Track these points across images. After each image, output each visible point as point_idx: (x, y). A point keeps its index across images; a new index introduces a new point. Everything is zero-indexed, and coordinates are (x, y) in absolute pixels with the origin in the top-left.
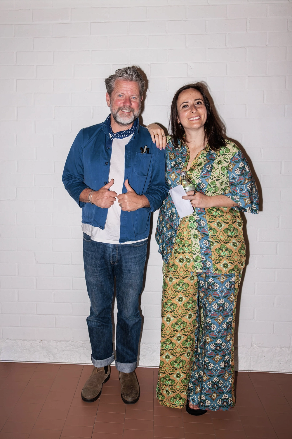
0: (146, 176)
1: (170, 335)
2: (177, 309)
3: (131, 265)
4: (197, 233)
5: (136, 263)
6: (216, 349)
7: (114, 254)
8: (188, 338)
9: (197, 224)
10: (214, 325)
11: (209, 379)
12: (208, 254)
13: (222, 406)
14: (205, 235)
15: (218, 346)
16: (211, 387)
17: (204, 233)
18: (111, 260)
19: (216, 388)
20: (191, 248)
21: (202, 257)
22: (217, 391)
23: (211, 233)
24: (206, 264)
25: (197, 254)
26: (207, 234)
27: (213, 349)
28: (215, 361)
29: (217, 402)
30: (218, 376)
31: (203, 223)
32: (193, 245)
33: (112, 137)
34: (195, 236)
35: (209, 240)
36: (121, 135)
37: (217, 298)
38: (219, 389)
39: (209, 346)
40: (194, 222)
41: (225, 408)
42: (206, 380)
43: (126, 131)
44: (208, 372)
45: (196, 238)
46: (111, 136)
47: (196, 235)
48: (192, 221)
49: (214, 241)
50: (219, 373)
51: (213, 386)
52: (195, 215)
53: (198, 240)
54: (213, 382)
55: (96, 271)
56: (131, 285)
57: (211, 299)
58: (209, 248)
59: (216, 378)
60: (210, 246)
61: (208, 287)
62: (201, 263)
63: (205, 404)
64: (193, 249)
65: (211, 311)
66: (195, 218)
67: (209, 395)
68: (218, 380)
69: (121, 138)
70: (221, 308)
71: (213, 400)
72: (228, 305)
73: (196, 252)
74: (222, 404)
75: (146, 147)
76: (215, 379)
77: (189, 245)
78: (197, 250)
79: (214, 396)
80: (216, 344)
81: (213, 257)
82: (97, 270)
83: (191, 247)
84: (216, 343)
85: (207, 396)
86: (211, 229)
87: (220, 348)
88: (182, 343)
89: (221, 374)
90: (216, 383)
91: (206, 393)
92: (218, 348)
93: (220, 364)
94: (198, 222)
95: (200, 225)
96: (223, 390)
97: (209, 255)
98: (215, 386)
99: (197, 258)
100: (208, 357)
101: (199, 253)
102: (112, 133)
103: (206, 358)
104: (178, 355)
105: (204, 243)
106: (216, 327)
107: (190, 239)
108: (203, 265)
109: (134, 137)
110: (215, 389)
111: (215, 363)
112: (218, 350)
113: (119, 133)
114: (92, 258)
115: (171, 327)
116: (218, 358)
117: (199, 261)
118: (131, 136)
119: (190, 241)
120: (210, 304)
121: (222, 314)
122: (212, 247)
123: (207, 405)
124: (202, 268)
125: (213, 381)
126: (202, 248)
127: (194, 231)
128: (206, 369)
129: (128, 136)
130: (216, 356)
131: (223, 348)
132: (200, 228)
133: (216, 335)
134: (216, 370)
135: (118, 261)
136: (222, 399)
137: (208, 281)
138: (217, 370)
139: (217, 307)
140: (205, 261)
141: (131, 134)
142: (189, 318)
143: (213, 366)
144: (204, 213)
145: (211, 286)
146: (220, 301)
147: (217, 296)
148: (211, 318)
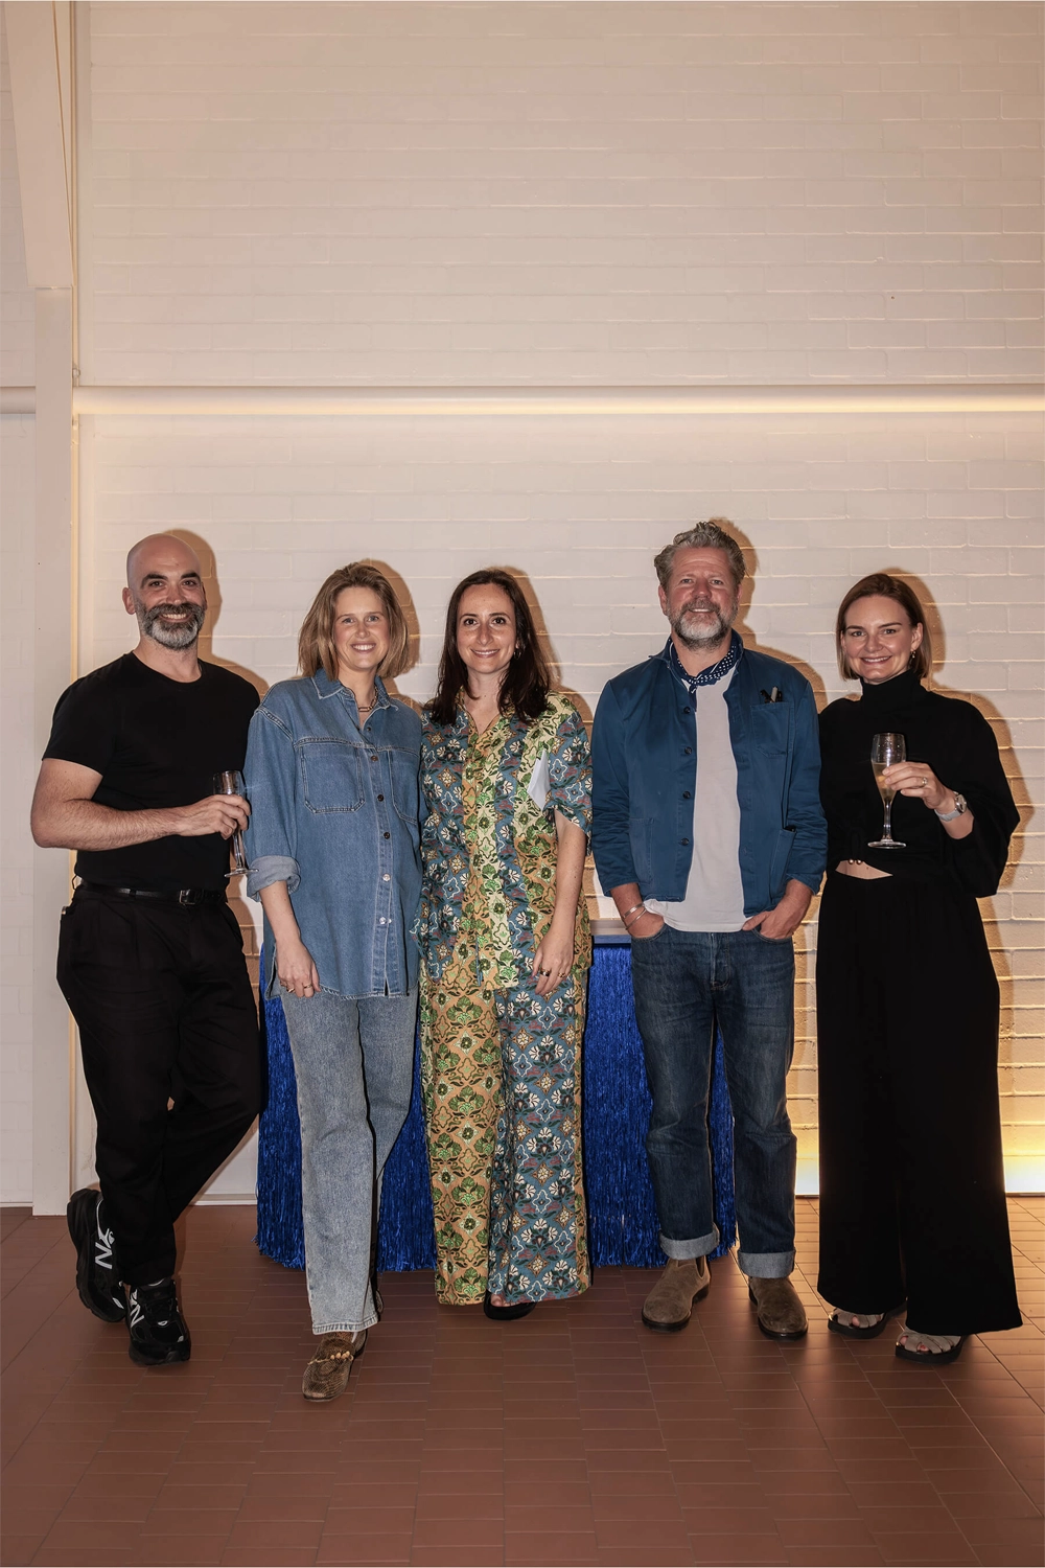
0: (783, 753)
1: (447, 1127)
2: (460, 1064)
3: (763, 989)
4: (503, 901)
5: (775, 984)
6: (539, 1151)
7: (721, 963)
8: (487, 1135)
9: (502, 881)
10: (535, 1096)
11: (525, 1225)
12: (527, 942)
13: (555, 1289)
14: (521, 902)
15: (545, 1145)
16: (531, 1244)
17: (517, 899)
18: (713, 978)
19: (543, 1245)
20: (491, 937)
21: (516, 953)
22: (543, 1252)
23: (531, 895)
24: (525, 965)
25: (504, 948)
26: (523, 898)
27: (534, 1150)
28: (538, 1179)
29: (544, 1279)
30: (546, 1216)
31: (515, 877)
32: (495, 929)
34: (499, 909)
35: (528, 910)
37: (538, 1034)
38: (548, 1249)
39: (525, 1145)
40: (495, 877)
41: (562, 1292)
42: (519, 1226)
43: (720, 664)
44: (525, 1206)
45: (502, 912)
47: (500, 905)
48: (491, 877)
49: (538, 912)
50: (548, 1208)
51: (534, 1241)
52: (496, 861)
53: (505, 915)
54: (534, 1231)
55: (672, 1010)
56: (767, 1040)
58: (527, 929)
59: (541, 1220)
60: (530, 923)
62: (513, 966)
63: (517, 1288)
64: (494, 938)
66: (497, 869)
67: (526, 1263)
68: (545, 1226)
69: (713, 682)
71: (534, 1276)
72: (562, 1051)
73: (500, 944)
74: (554, 1283)
75: (775, 690)
76: (540, 1224)
77: (486, 930)
78: (504, 940)
79: (538, 1265)
80: (539, 1140)
82: (675, 1007)
83: (490, 933)
84: (540, 1136)
85: (522, 1266)
86: (531, 886)
87: (549, 1149)
88: (475, 1146)
89: (551, 1210)
90: (541, 1233)
91: (520, 1259)
92: (544, 1149)
93: (550, 1188)
94: (504, 875)
95: (509, 882)
96: (556, 1252)
97: (528, 946)
98: (540, 1240)
99: (504, 956)
100: (523, 1172)
101: (509, 943)
103: (518, 1174)
104: (467, 1174)
105: (518, 919)
106: (538, 1100)
107: (488, 915)
108: (517, 970)
109: (737, 674)
110: (539, 1246)
111: (539, 1185)
112: (544, 1155)
114: (659, 981)
115: (448, 1107)
116: (544, 1174)
117: (508, 963)
118: (731, 672)
119: (487, 922)
121: (550, 1070)
122: (533, 925)
123: (522, 1288)
124: (517, 977)
125: (535, 1227)
126: (513, 932)
127: (497, 898)
128: (520, 1200)
130: (539, 1168)
131: (555, 1149)
132: (508, 888)
134: (541, 1202)
135: (730, 981)
136: (554, 1273)
139: (540, 1053)
140: (523, 960)
141: (731, 667)
142: (488, 1086)
143: (534, 1191)
144: (513, 854)
145: (524, 1010)
146: (544, 1040)
147: (539, 1030)
148: (527, 1081)
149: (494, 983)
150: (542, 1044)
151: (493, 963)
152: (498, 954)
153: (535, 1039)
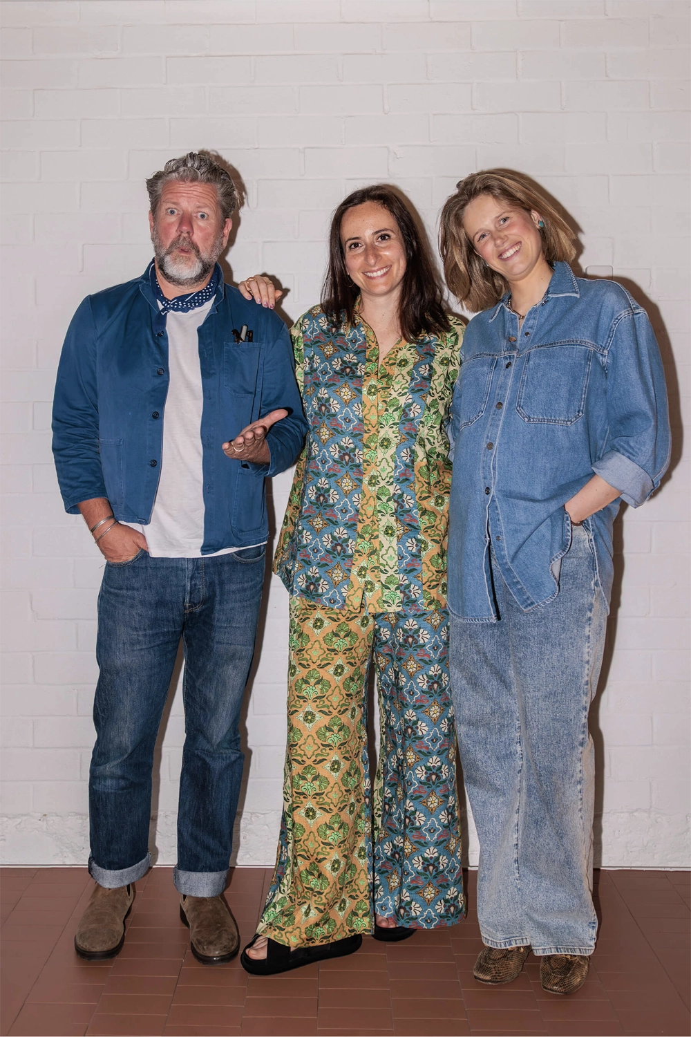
0: (251, 393)
1: (314, 758)
2: (330, 692)
3: (233, 608)
4: (394, 524)
5: (245, 604)
6: (428, 779)
7: (196, 584)
9: (396, 504)
10: (424, 724)
11: (415, 851)
12: (415, 569)
13: (447, 917)
14: (412, 528)
15: (434, 774)
16: (422, 871)
17: (409, 524)
18: (187, 599)
19: (434, 873)
20: (378, 560)
21: (401, 578)
22: (435, 881)
23: (423, 522)
24: (410, 591)
25: (391, 572)
26: (415, 525)
27: (423, 778)
28: (427, 807)
29: (437, 907)
30: (437, 844)
31: (409, 502)
32: (383, 551)
33: (165, 309)
34: (389, 531)
35: (419, 537)
36: (184, 303)
37: (426, 663)
38: (439, 878)
39: (414, 772)
40: (389, 500)
41: (453, 919)
42: (411, 853)
44: (415, 833)
45: (392, 535)
46: (161, 307)
47: (391, 528)
48: (384, 499)
49: (428, 540)
50: (439, 836)
51: (426, 869)
52: (392, 484)
53: (395, 539)
54: (425, 859)
56: (232, 658)
57: (412, 666)
58: (416, 556)
59: (432, 848)
60: (419, 551)
61: (406, 641)
62: (398, 591)
63: (408, 912)
64: (381, 561)
65: (413, 693)
66: (392, 492)
67: (418, 890)
68: (436, 855)
70: (435, 686)
71: (427, 904)
72: (447, 679)
73: (387, 568)
74: (446, 911)
75: (244, 329)
76: (431, 852)
77: (373, 552)
78: (391, 563)
79: (430, 893)
80: (428, 769)
81: (426, 576)
83: (378, 555)
84: (429, 764)
85: (413, 892)
86: (424, 512)
87: (438, 777)
89: (442, 839)
90: (432, 862)
91: (412, 885)
92: (434, 777)
93: (441, 817)
94: (398, 499)
95: (402, 507)
96: (447, 880)
97: (415, 573)
98: (431, 868)
99: (390, 580)
100: (413, 799)
101: (396, 568)
102: (163, 299)
103: (408, 801)
104: (335, 810)
105: (407, 544)
106: (426, 728)
107: (377, 537)
108: (402, 595)
109: (216, 307)
110: (431, 874)
111: (430, 813)
112: (434, 783)
113: (181, 298)
115: (316, 737)
116: (433, 802)
117: (393, 587)
118: (208, 305)
119: (376, 544)
120: (411, 677)
121: (438, 699)
122: (423, 553)
123: (414, 914)
124: (401, 602)
125: (426, 855)
126: (401, 557)
127: (388, 520)
128: (410, 827)
129: (201, 305)
130: (429, 796)
131: (444, 777)
132: (401, 513)
133: (427, 747)
134: (432, 831)
135: (203, 602)
136: (446, 901)
137: (406, 627)
138: (434, 831)
139: (427, 682)
140: (408, 586)
143: (424, 819)
146: (432, 669)
147: (427, 659)
148: (416, 708)
149: (377, 606)
150: (431, 673)
151: (377, 586)
152: (383, 577)
153: (423, 667)
